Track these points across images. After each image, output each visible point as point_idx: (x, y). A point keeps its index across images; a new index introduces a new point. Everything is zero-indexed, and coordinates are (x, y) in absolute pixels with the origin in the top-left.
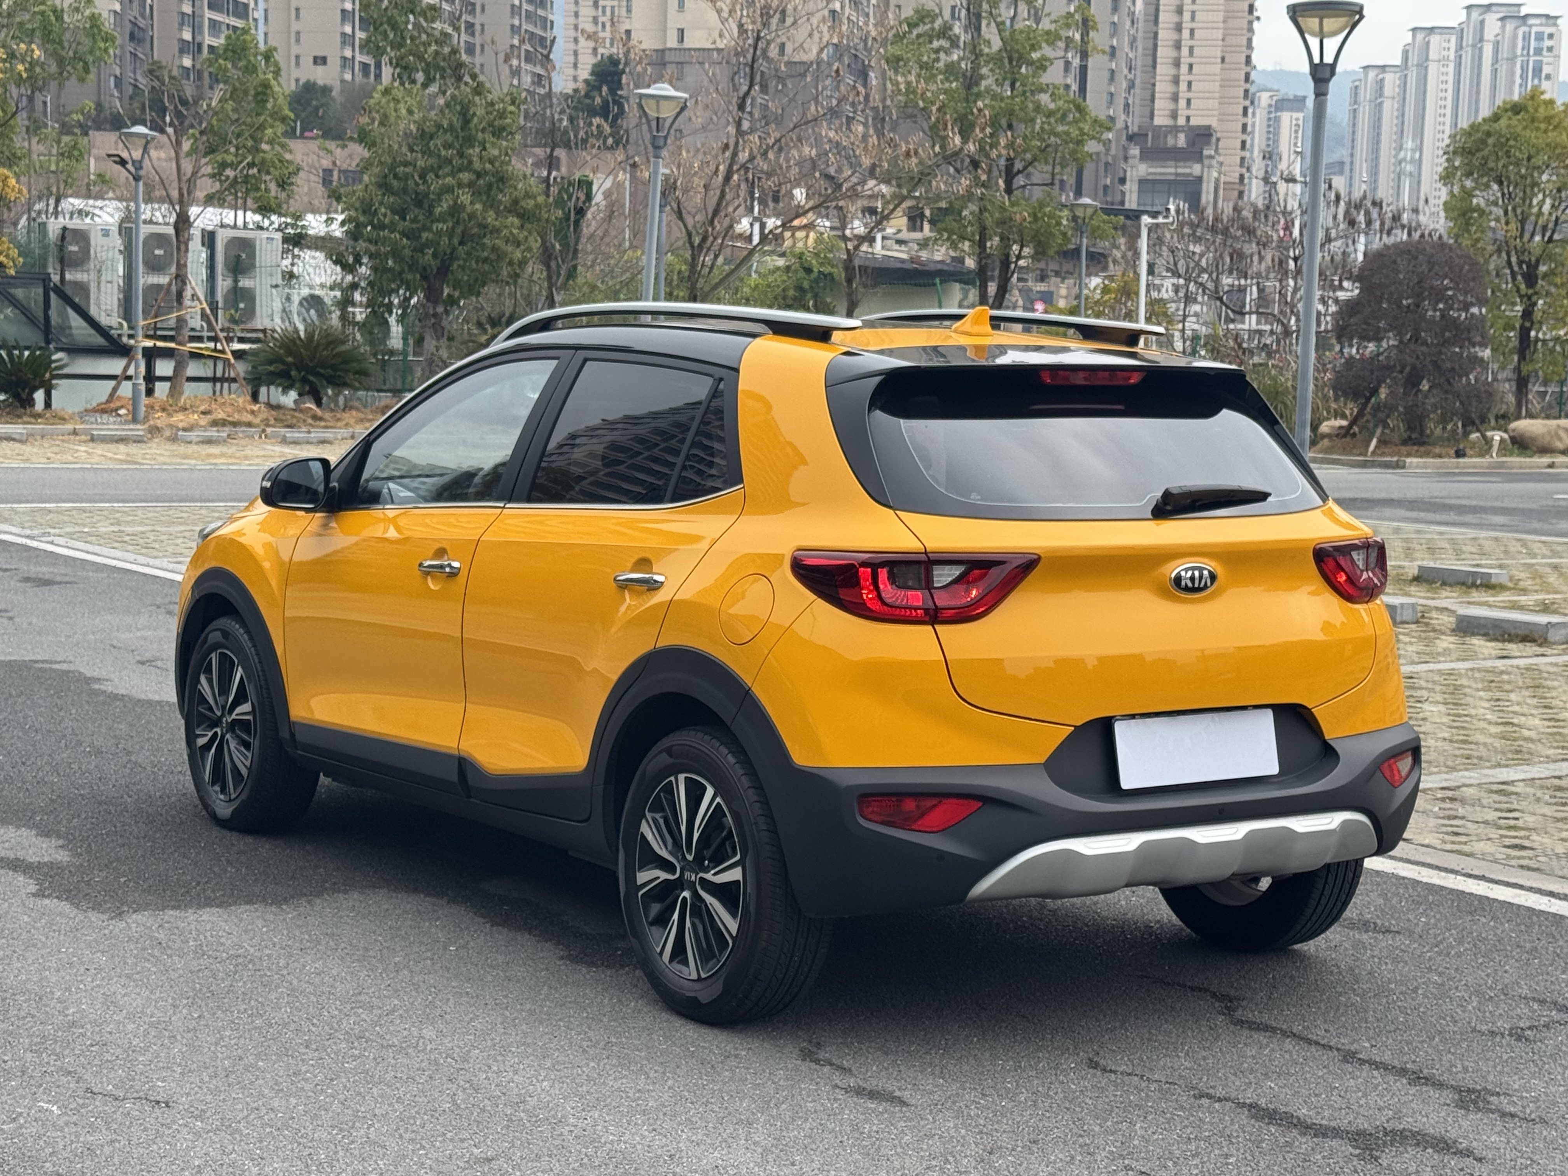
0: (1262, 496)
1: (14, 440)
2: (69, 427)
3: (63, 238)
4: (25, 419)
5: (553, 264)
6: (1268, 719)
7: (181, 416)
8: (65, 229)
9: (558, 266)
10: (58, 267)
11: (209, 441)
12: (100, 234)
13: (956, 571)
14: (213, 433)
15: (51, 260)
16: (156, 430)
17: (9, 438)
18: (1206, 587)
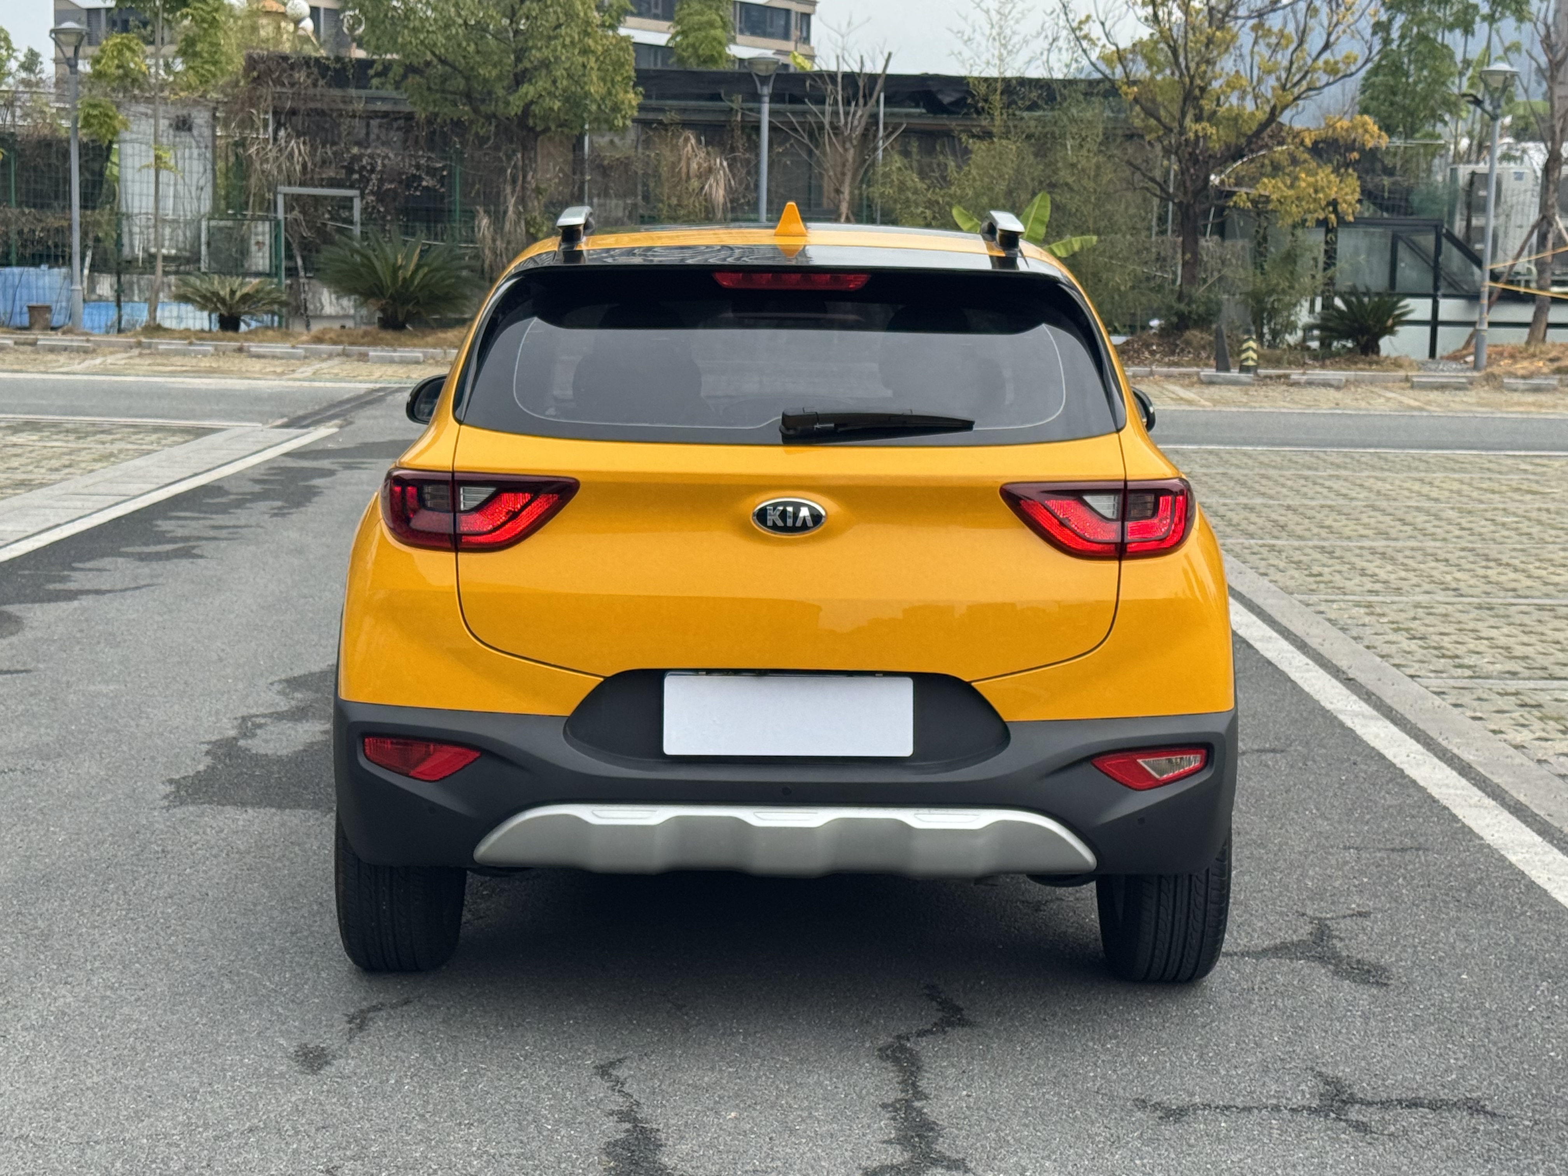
0: (966, 425)
1: (1331, 386)
2: (1402, 373)
3: (1471, 183)
4: (1360, 366)
6: (905, 691)
7: (1526, 364)
8: (1473, 174)
10: (1465, 212)
11: (1537, 389)
12: (1512, 177)
13: (484, 493)
14: (1554, 381)
15: (1459, 206)
16: (1491, 378)
17: (1327, 384)
18: (804, 527)
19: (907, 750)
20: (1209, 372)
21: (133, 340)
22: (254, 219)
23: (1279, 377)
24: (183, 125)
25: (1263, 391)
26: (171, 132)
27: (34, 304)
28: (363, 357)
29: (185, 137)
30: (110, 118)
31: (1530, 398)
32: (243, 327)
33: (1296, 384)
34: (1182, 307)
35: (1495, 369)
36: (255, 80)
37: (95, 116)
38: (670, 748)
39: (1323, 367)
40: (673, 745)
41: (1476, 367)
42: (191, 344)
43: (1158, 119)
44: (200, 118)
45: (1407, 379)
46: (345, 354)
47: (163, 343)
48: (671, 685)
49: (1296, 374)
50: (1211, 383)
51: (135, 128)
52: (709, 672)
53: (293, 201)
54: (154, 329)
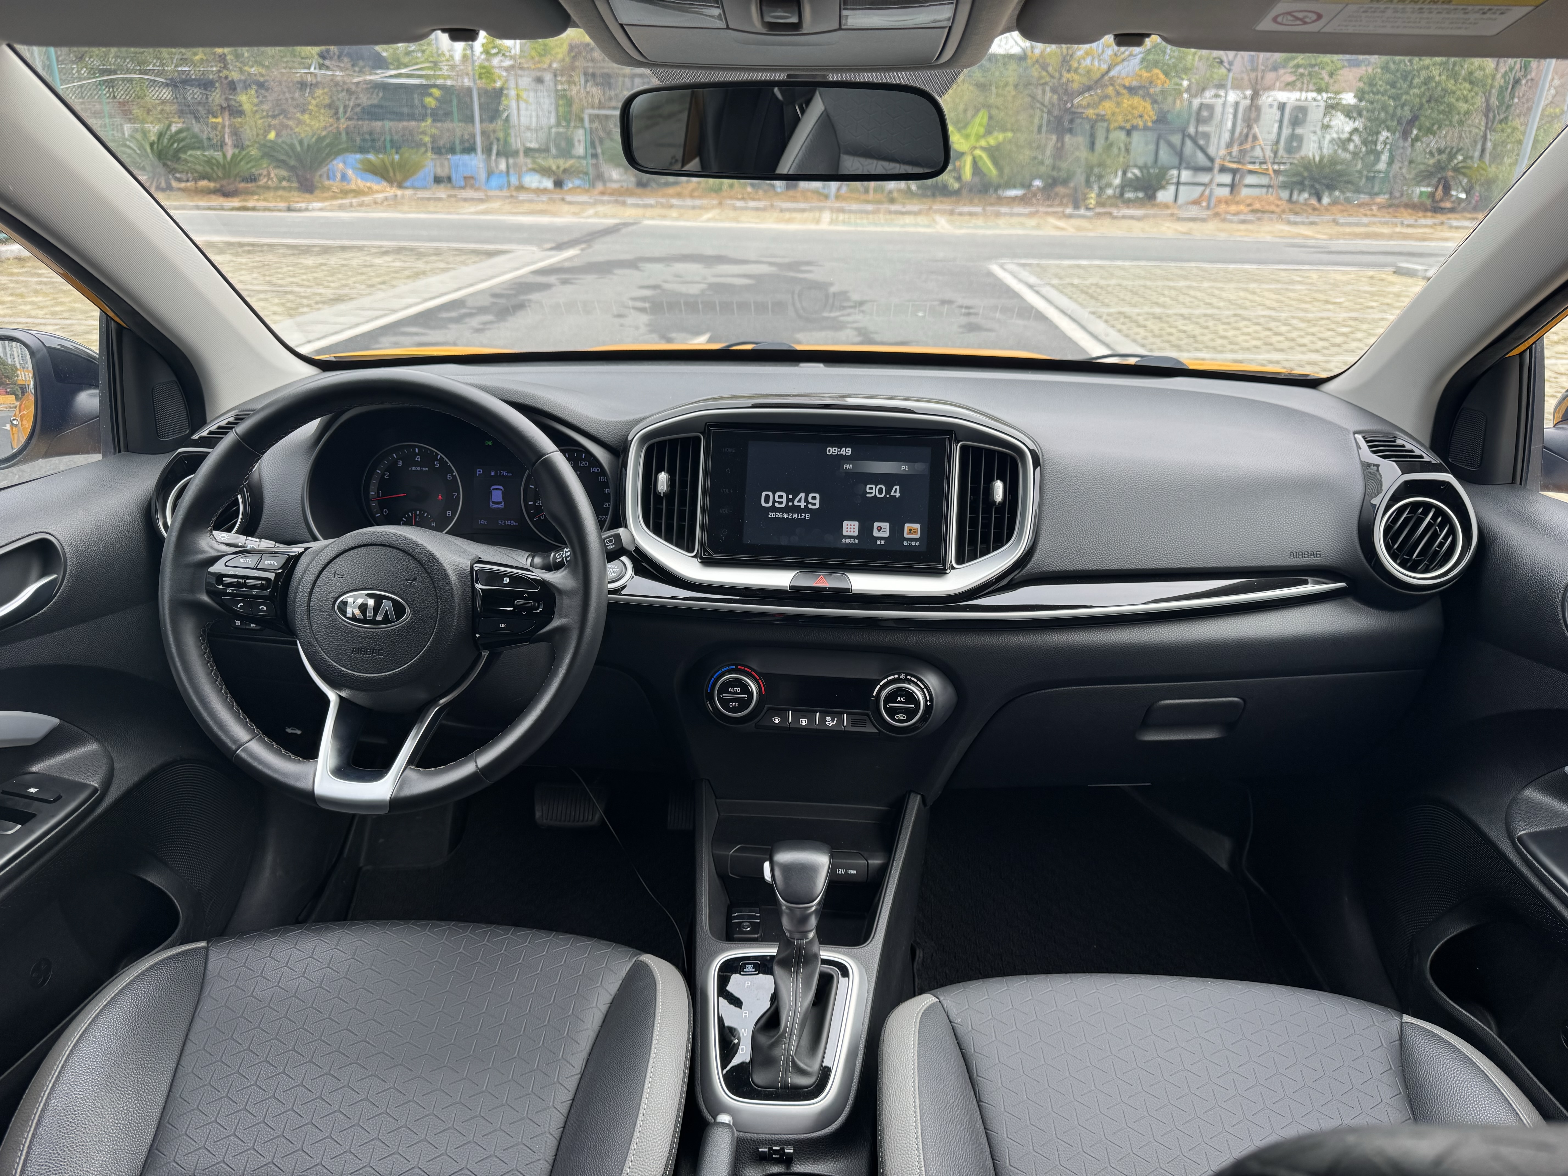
2: (1169, 212)
3: (1199, 109)
4: (1148, 207)
5: (1491, 115)
7: (1234, 207)
8: (1202, 105)
9: (1494, 117)
10: (1195, 124)
11: (1244, 222)
12: (1222, 107)
14: (1250, 217)
15: (1192, 120)
16: (1217, 215)
17: (1132, 218)
20: (1069, 210)
22: (575, 127)
23: (1105, 214)
24: (539, 80)
25: (1099, 222)
26: (533, 84)
27: (466, 175)
28: (624, 203)
29: (540, 87)
31: (1242, 227)
32: (566, 187)
33: (1115, 218)
34: (1055, 174)
35: (1218, 210)
36: (574, 57)
39: (1128, 207)
41: (1208, 208)
42: (537, 196)
43: (1047, 71)
44: (548, 77)
45: (1172, 215)
46: (616, 202)
47: (523, 196)
49: (1115, 212)
50: (1070, 216)
53: (594, 118)
54: (521, 188)
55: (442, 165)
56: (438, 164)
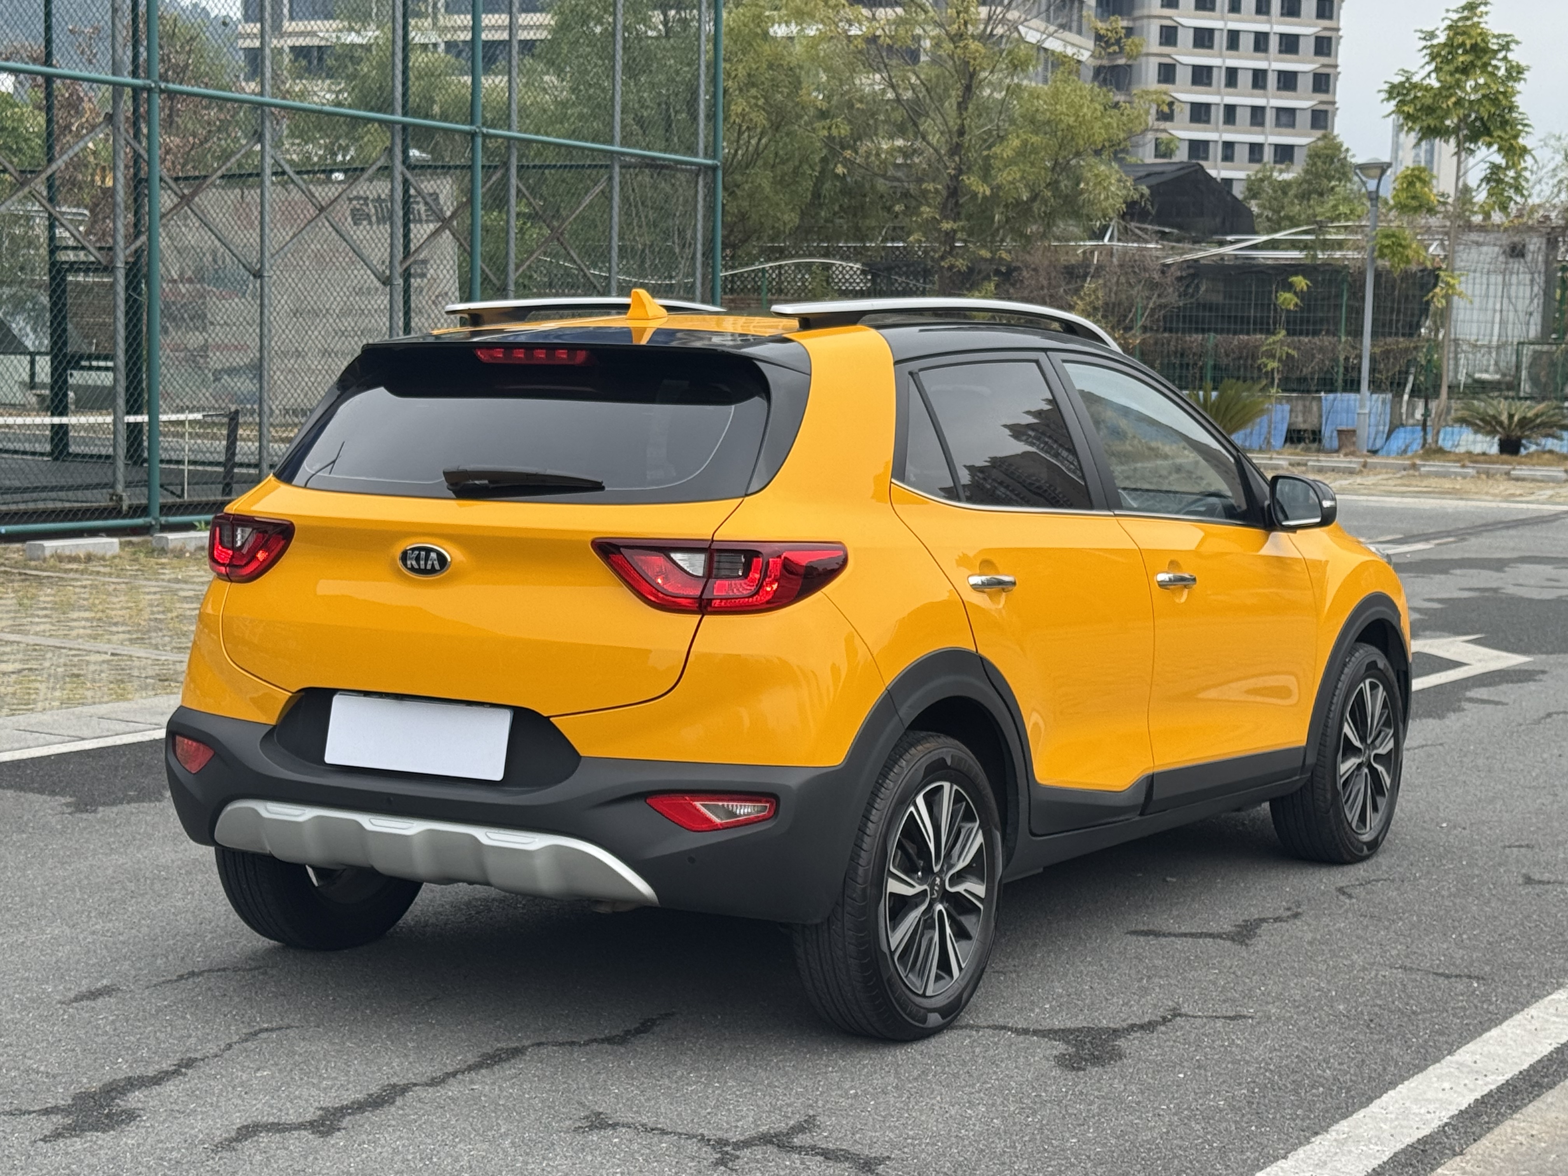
0: (597, 487)
6: (504, 721)
13: (248, 533)
18: (433, 571)
19: (498, 776)
21: (1407, 462)
24: (1516, 252)
26: (1502, 258)
27: (1344, 428)
29: (1516, 265)
30: (1404, 247)
32: (1523, 451)
37: (1388, 246)
38: (329, 758)
40: (332, 756)
42: (1463, 466)
44: (1534, 243)
48: (338, 703)
51: (1465, 256)
52: (367, 694)
54: (1434, 452)
55: (1306, 411)
56: (1300, 407)
